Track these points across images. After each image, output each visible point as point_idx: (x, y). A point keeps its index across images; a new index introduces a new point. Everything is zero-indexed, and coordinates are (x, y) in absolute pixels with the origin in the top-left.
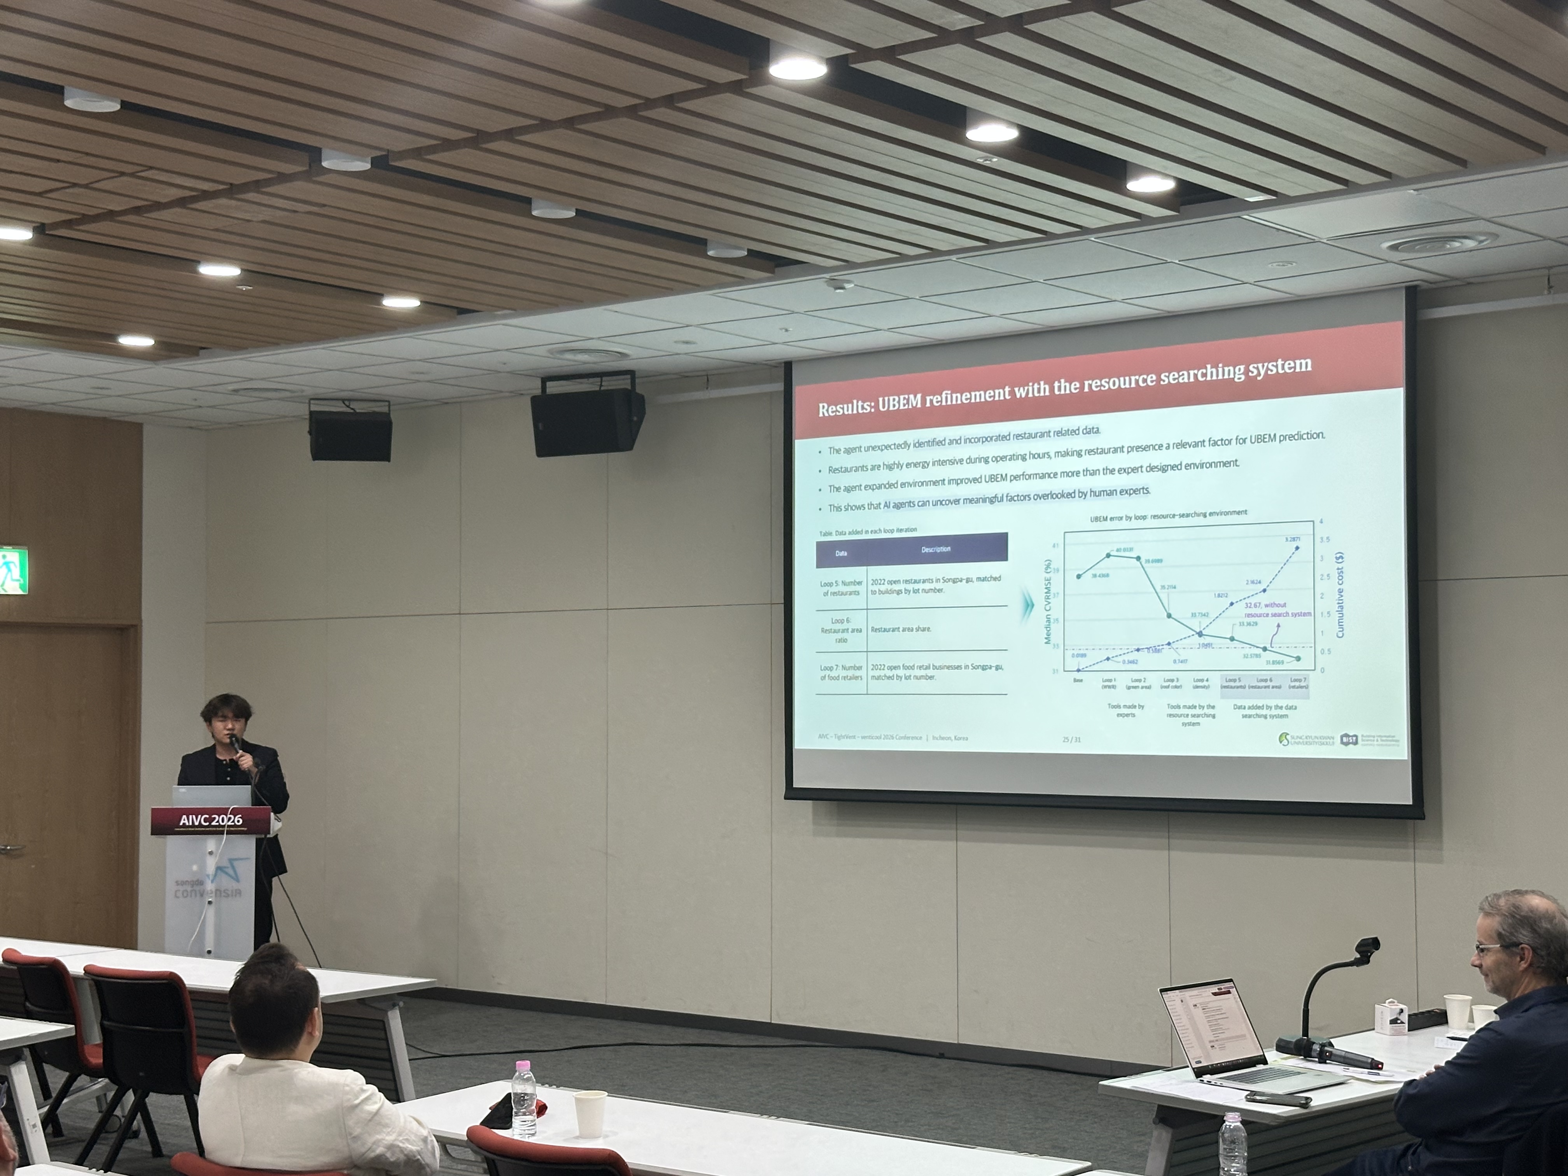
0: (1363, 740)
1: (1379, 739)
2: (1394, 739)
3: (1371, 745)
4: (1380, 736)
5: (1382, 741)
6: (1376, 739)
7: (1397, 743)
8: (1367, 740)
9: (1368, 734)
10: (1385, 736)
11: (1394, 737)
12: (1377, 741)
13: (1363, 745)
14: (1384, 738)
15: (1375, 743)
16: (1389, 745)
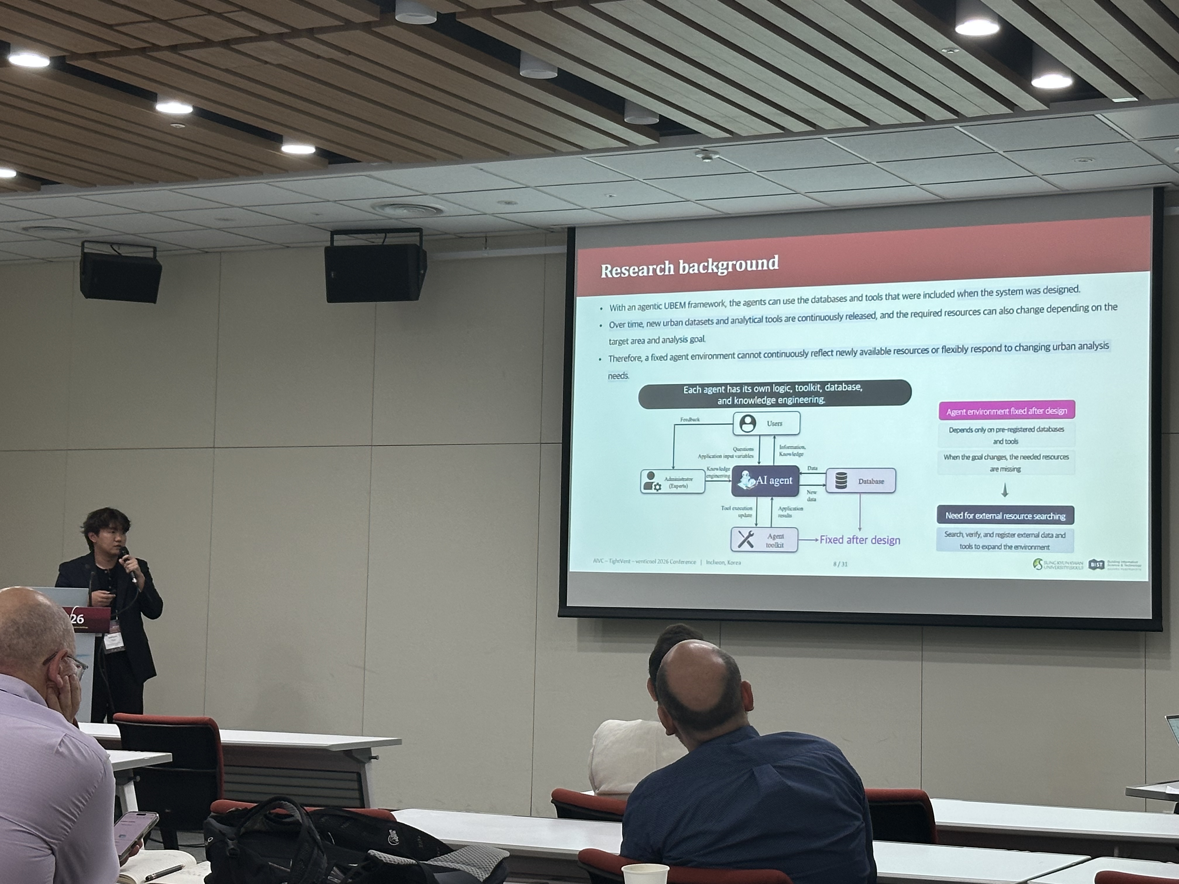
0: (1109, 565)
1: (1123, 564)
2: (1138, 564)
3: (1116, 569)
4: (1124, 562)
5: (1126, 565)
6: (1120, 564)
7: (1139, 568)
8: (1113, 565)
9: (1113, 560)
10: (1129, 562)
11: (1137, 562)
12: (1122, 565)
13: (1108, 569)
14: (1128, 564)
15: (1120, 567)
16: (1133, 569)
